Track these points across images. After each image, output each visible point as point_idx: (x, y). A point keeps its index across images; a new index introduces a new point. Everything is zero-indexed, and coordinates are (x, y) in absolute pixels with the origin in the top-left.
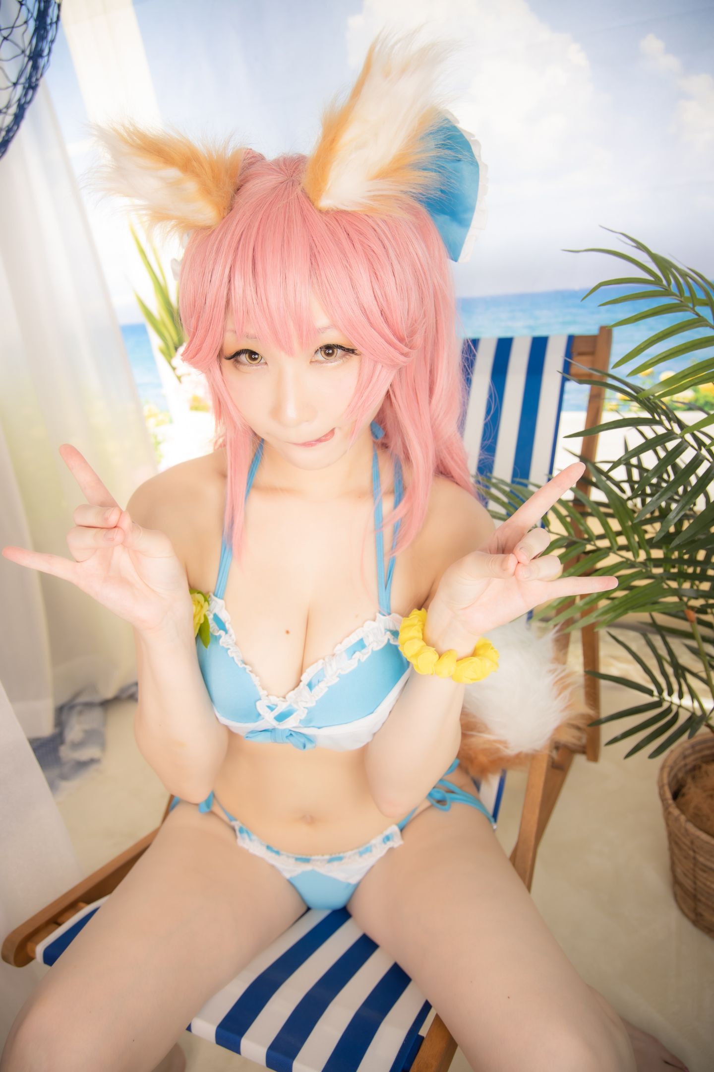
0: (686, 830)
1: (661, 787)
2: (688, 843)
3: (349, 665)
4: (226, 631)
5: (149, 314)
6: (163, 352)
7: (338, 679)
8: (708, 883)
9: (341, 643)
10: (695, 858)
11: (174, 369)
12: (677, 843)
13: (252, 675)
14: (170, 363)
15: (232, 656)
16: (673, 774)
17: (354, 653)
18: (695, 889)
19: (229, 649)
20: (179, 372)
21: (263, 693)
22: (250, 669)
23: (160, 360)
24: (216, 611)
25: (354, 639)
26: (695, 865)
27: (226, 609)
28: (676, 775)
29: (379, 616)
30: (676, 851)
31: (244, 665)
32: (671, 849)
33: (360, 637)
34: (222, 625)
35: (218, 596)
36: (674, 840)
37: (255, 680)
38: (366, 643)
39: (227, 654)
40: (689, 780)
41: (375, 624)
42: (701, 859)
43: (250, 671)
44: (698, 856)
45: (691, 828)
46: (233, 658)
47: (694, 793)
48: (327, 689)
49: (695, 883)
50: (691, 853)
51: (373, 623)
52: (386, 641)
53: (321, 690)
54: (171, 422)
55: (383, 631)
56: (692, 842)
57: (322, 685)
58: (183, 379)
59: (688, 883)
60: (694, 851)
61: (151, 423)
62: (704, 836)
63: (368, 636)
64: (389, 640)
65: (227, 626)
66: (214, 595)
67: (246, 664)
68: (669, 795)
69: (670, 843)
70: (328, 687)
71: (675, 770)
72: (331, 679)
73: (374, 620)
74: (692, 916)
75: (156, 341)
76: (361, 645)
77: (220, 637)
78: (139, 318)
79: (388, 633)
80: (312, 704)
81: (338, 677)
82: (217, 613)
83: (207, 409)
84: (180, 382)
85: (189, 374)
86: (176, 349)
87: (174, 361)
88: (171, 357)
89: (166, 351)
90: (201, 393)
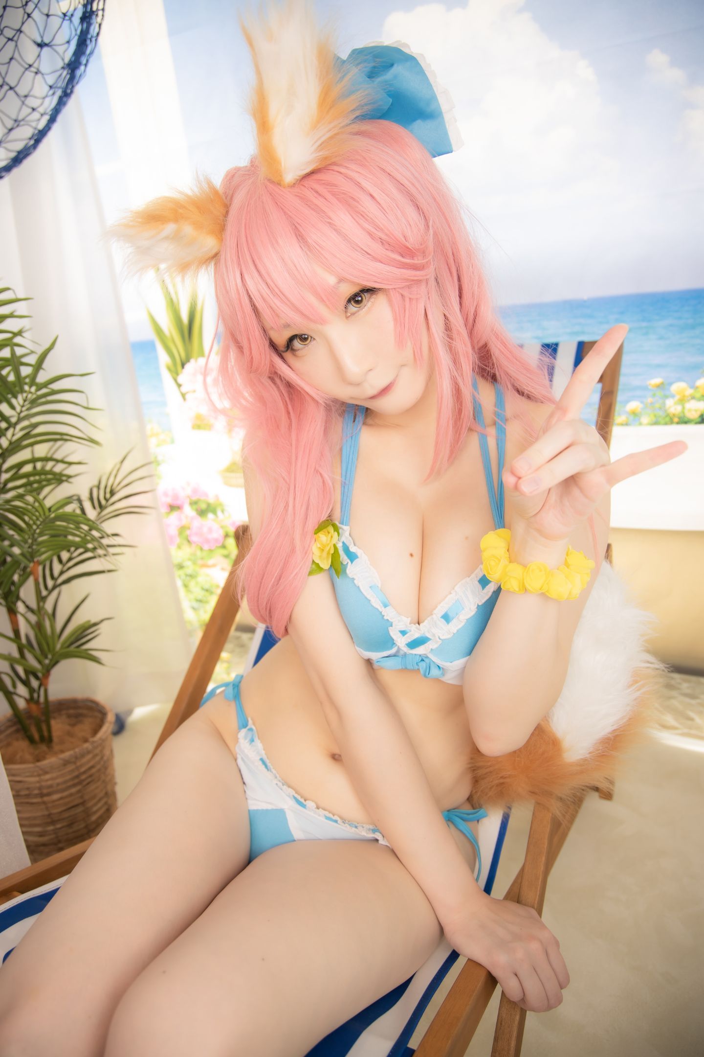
5: (159, 331)
6: (169, 369)
11: (179, 386)
14: (176, 380)
20: (184, 389)
23: (167, 376)
54: (173, 442)
58: (187, 397)
61: (152, 442)
75: (163, 358)
78: (150, 335)
83: (209, 427)
84: (184, 399)
85: (194, 391)
86: (183, 366)
87: (180, 379)
88: (177, 374)
89: (172, 368)
90: (204, 410)
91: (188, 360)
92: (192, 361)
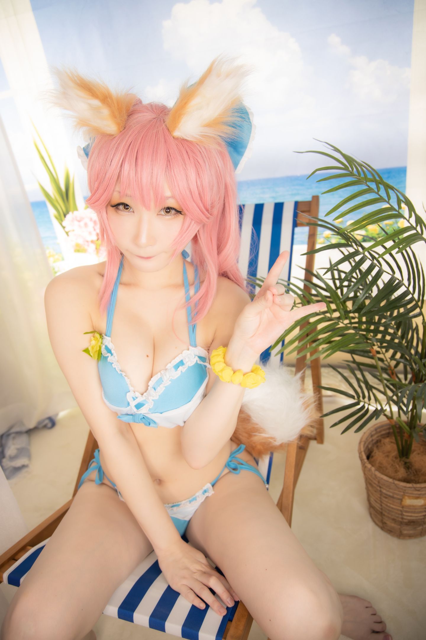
0: (375, 475)
1: (360, 453)
2: (377, 483)
3: (177, 374)
4: (112, 354)
5: (47, 196)
6: (56, 218)
7: (170, 382)
8: (389, 505)
9: (170, 363)
10: (381, 491)
11: (64, 227)
12: (370, 484)
13: (126, 378)
14: (61, 224)
15: (115, 367)
16: (366, 445)
17: (179, 367)
18: (382, 509)
19: (113, 363)
20: (67, 229)
21: (131, 388)
22: (125, 374)
23: (55, 222)
24: (106, 344)
25: (177, 360)
26: (381, 495)
27: (111, 342)
28: (367, 446)
29: (190, 348)
30: (370, 488)
31: (121, 372)
32: (367, 489)
33: (181, 359)
34: (109, 351)
35: (108, 336)
36: (369, 482)
37: (128, 381)
38: (184, 362)
39: (112, 366)
40: (375, 448)
41: (188, 352)
42: (384, 491)
43: (125, 376)
44: (382, 490)
45: (378, 474)
46: (115, 368)
47: (378, 455)
48: (164, 388)
49: (381, 505)
50: (378, 488)
51: (187, 351)
52: (195, 362)
53: (161, 389)
54: (63, 259)
55: (194, 356)
56: (379, 482)
57: (161, 386)
58: (69, 234)
59: (377, 506)
60: (380, 487)
61: (51, 260)
62: (385, 478)
63: (185, 359)
64: (197, 361)
65: (113, 351)
66: (105, 335)
67: (122, 372)
68: (365, 457)
69: (366, 484)
70: (165, 387)
71: (367, 443)
72: (167, 382)
73: (188, 349)
74: (380, 524)
75: (52, 211)
76: (181, 363)
77: (108, 357)
78: (42, 198)
79: (197, 357)
80: (157, 398)
81: (170, 381)
82: (107, 345)
83: (85, 251)
84: (68, 235)
85: (73, 231)
86: (65, 216)
87: (64, 224)
88: (62, 221)
89: (58, 217)
90: (80, 241)
91: (68, 212)
92: (70, 213)
